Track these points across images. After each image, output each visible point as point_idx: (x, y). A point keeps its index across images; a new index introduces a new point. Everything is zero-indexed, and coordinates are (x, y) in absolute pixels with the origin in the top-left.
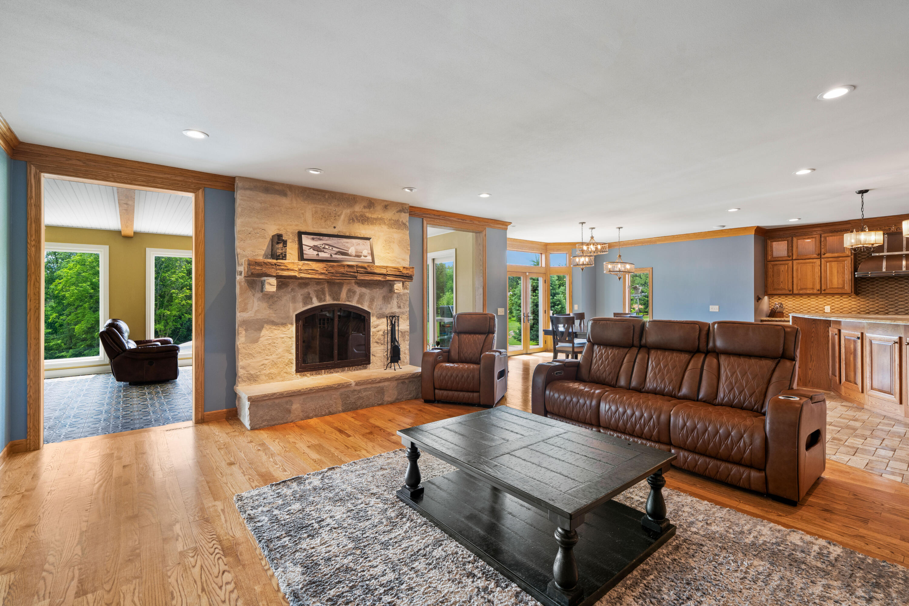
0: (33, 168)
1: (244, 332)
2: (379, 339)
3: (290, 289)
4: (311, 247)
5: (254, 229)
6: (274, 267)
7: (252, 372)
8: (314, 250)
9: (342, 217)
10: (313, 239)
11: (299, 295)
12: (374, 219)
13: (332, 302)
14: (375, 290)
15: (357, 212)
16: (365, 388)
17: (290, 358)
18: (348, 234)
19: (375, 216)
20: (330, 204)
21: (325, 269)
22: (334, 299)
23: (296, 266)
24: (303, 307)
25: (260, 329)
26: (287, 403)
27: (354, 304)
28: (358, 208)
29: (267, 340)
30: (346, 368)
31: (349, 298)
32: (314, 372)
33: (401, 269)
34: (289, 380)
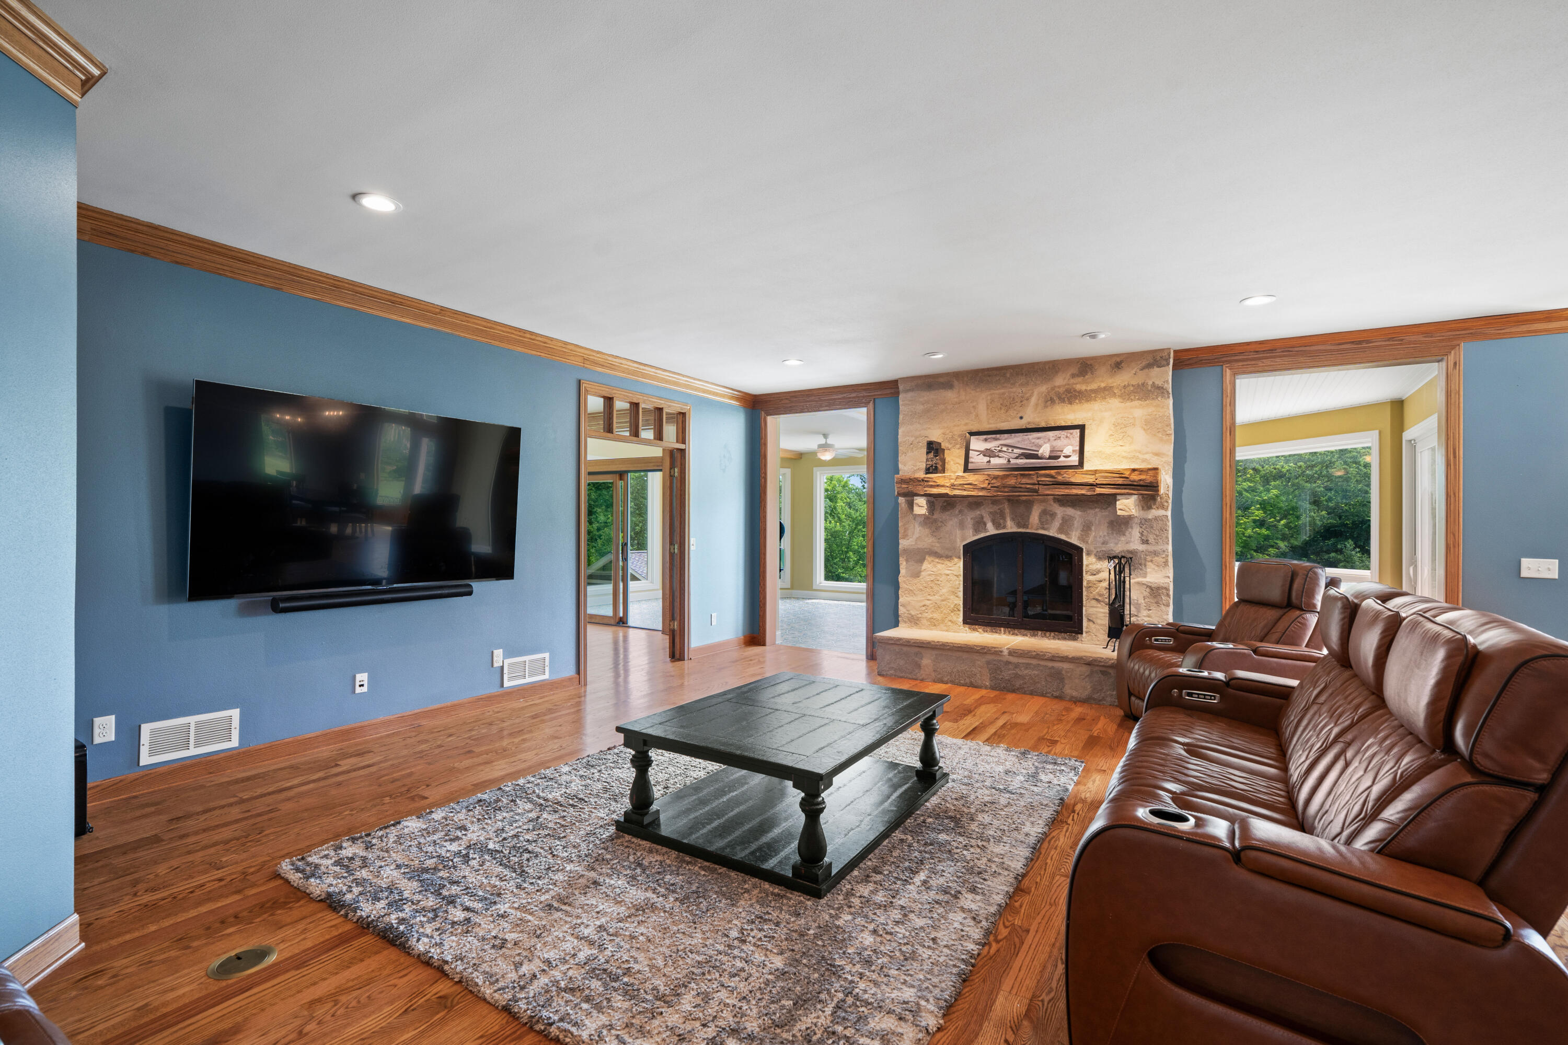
0: (763, 413)
1: (905, 563)
2: (1101, 595)
3: (957, 512)
4: (981, 452)
5: (916, 438)
6: (922, 483)
7: (913, 613)
8: (984, 455)
9: (1033, 400)
10: (986, 440)
11: (969, 519)
12: (1092, 391)
13: (1015, 529)
14: (1091, 512)
15: (1059, 387)
16: (1028, 664)
17: (956, 602)
18: (1043, 425)
19: (1094, 386)
20: (1013, 384)
21: (987, 482)
22: (1019, 526)
23: (948, 481)
24: (974, 535)
25: (921, 561)
26: (916, 654)
27: (1052, 532)
28: (1060, 381)
29: (930, 575)
30: (1040, 633)
31: (1043, 524)
32: (989, 629)
33: (1127, 474)
34: (954, 632)
